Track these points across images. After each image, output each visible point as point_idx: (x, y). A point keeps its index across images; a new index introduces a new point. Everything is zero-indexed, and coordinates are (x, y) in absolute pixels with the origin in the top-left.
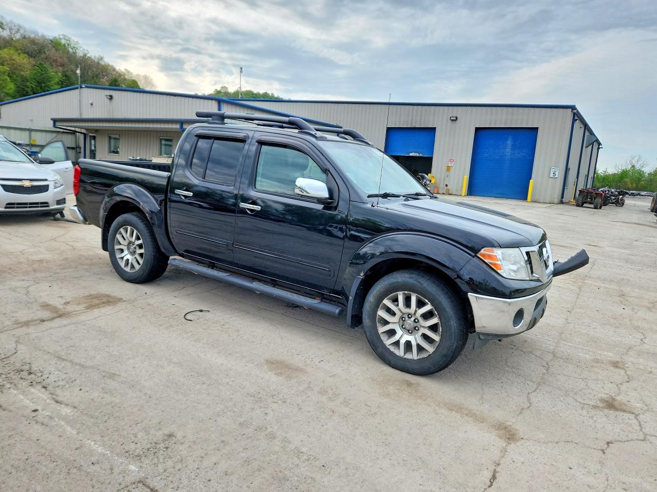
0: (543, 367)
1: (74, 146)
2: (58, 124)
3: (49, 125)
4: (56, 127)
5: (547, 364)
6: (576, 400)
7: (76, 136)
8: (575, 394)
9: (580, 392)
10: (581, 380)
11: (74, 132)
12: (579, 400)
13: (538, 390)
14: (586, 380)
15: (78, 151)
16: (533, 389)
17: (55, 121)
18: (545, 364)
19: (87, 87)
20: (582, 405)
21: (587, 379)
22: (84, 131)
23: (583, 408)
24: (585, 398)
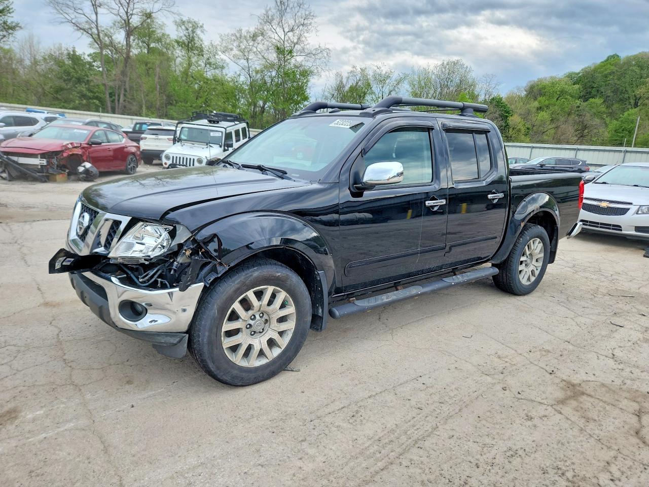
0: (72, 361)
5: (70, 366)
6: (14, 345)
8: (19, 351)
9: (15, 355)
10: (20, 368)
12: (12, 347)
13: (56, 337)
14: (15, 372)
16: (60, 335)
18: (73, 365)
20: (7, 344)
21: (14, 374)
23: (5, 342)
24: (7, 351)
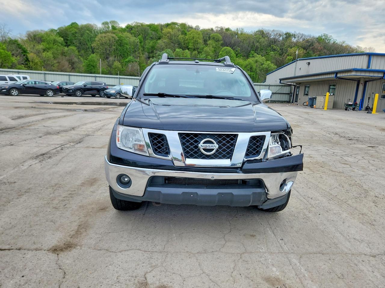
1: (289, 93)
2: (282, 81)
3: (278, 83)
4: (281, 83)
7: (291, 87)
11: (291, 85)
15: (291, 95)
17: (281, 80)
19: (299, 60)
22: (295, 84)
